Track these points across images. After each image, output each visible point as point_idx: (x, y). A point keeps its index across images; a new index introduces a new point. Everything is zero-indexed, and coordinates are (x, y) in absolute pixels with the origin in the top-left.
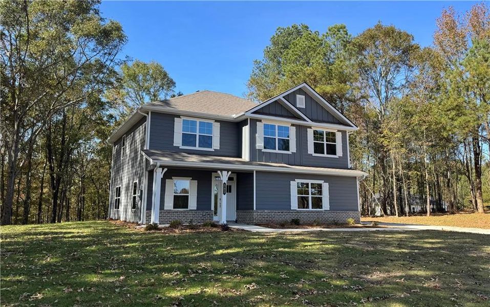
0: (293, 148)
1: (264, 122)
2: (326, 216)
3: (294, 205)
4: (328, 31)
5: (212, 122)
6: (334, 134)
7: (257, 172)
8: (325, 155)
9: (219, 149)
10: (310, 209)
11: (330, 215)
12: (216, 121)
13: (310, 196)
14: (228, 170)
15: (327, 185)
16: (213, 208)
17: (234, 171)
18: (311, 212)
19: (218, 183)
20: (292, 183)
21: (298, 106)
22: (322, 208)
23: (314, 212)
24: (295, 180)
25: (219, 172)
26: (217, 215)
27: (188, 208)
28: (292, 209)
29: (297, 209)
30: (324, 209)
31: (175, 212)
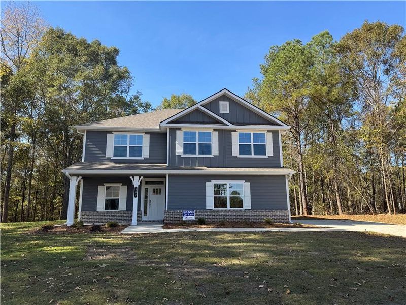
0: (215, 151)
1: (183, 130)
2: (246, 215)
3: (210, 204)
4: (312, 40)
5: (143, 134)
6: (263, 135)
7: (170, 175)
8: (253, 156)
9: (148, 157)
10: (229, 208)
11: (251, 214)
12: (146, 133)
13: (228, 196)
14: (140, 176)
15: (248, 184)
16: (142, 209)
17: (145, 176)
18: (229, 211)
19: (148, 186)
20: (207, 184)
21: (221, 111)
22: (242, 208)
23: (232, 211)
24: (212, 181)
25: (131, 178)
26: (146, 215)
27: (118, 209)
28: (207, 209)
29: (214, 209)
30: (244, 209)
31: (107, 213)
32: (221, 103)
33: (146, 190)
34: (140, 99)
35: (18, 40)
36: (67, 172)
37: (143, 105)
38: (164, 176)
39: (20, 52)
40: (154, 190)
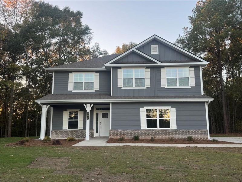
1: (123, 69)
2: (172, 134)
3: (144, 125)
7: (112, 103)
8: (178, 87)
9: (98, 90)
10: (158, 128)
11: (177, 133)
13: (158, 119)
14: (91, 103)
15: (174, 109)
16: (95, 128)
17: (95, 104)
18: (159, 130)
19: (99, 112)
20: (141, 109)
21: (152, 53)
22: (170, 128)
23: (161, 131)
24: (145, 107)
25: (85, 105)
26: (98, 133)
27: (77, 128)
28: (141, 128)
29: (146, 129)
30: (171, 128)
31: (70, 131)
32: (152, 46)
33: (97, 114)
34: (100, 49)
35: (15, 11)
36: (39, 102)
37: (102, 53)
38: (108, 104)
39: (16, 19)
40: (103, 114)
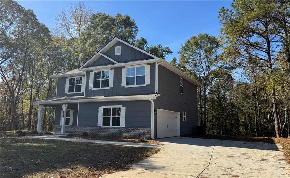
0: (111, 84)
2: (120, 131)
3: (100, 123)
7: (80, 103)
8: (135, 86)
9: (84, 91)
10: (111, 126)
13: (111, 117)
14: (66, 104)
15: (125, 108)
20: (99, 108)
21: (116, 54)
22: (120, 126)
24: (102, 106)
25: (62, 105)
27: (69, 125)
28: (98, 126)
29: (102, 126)
32: (116, 47)
38: (76, 104)
